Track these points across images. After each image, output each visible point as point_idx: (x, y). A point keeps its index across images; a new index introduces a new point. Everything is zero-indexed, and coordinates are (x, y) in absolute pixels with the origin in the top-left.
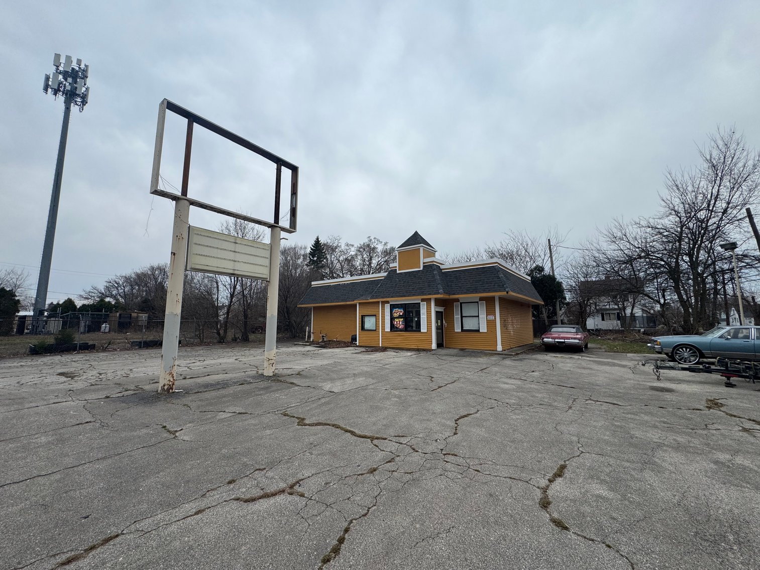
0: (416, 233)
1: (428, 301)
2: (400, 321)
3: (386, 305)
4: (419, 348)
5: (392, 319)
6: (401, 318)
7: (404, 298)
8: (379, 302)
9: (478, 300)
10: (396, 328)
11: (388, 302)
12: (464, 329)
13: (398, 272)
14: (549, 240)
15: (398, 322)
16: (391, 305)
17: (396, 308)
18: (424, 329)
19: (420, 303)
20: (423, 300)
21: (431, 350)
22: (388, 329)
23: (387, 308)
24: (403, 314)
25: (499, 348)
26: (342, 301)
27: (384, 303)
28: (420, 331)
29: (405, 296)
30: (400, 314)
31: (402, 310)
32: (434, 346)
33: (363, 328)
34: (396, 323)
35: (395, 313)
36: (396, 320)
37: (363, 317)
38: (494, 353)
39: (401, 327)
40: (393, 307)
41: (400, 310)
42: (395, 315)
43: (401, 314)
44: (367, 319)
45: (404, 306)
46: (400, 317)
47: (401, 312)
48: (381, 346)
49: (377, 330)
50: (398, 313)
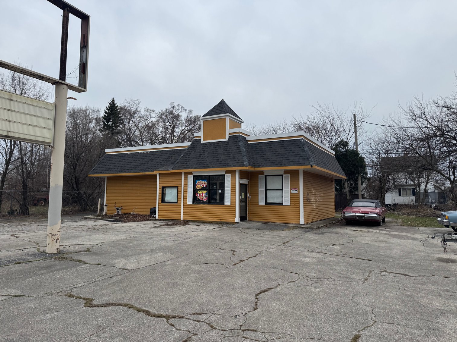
0: (222, 102)
1: (233, 173)
2: (203, 193)
3: (188, 176)
4: (222, 221)
5: (195, 191)
6: (205, 190)
7: (208, 170)
8: (181, 173)
9: (282, 173)
10: (199, 200)
11: (191, 173)
12: (268, 202)
13: (202, 142)
14: (355, 115)
15: (201, 195)
16: (194, 176)
17: (199, 180)
18: (227, 202)
19: (224, 175)
20: (227, 172)
21: (234, 223)
22: (190, 201)
23: (190, 179)
24: (206, 186)
25: (302, 221)
26: (141, 171)
27: (186, 174)
28: (223, 203)
29: (208, 167)
30: (203, 186)
31: (206, 182)
32: (237, 219)
33: (163, 200)
34: (198, 195)
35: (198, 184)
36: (199, 192)
37: (163, 189)
38: (296, 226)
39: (204, 199)
40: (196, 178)
41: (203, 182)
42: (198, 187)
43: (205, 186)
44: (167, 191)
45: (208, 178)
46: (203, 189)
47: (204, 184)
48: (182, 219)
49: (178, 203)
50: (201, 185)
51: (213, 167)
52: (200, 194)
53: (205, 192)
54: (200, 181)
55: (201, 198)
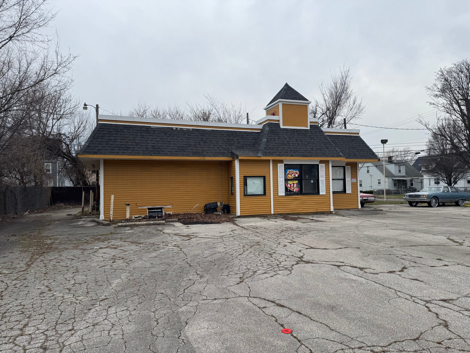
0: (287, 85)
1: (326, 162)
2: (294, 184)
3: (278, 164)
4: (318, 211)
5: (286, 180)
6: (296, 180)
7: (307, 158)
8: (269, 161)
9: (345, 165)
10: (290, 191)
11: (281, 162)
13: (282, 127)
15: (292, 185)
16: (285, 165)
17: (290, 169)
18: (322, 191)
19: (318, 165)
20: (321, 162)
21: (331, 213)
22: (282, 192)
23: (281, 168)
24: (299, 176)
27: (276, 162)
28: (318, 193)
29: (306, 156)
30: (295, 175)
31: (298, 172)
33: (245, 194)
34: (289, 186)
35: (289, 174)
37: (245, 180)
39: (296, 189)
40: (287, 167)
41: (295, 171)
42: (290, 177)
43: (297, 176)
44: (249, 181)
45: (300, 167)
47: (296, 173)
48: (272, 213)
49: (267, 195)
50: (293, 175)
51: (311, 156)
52: (290, 185)
53: (297, 182)
54: (292, 170)
55: (292, 188)
